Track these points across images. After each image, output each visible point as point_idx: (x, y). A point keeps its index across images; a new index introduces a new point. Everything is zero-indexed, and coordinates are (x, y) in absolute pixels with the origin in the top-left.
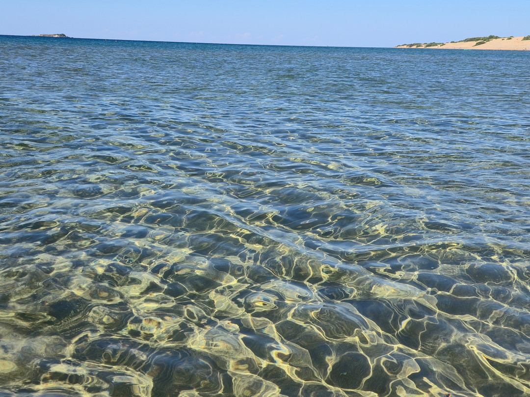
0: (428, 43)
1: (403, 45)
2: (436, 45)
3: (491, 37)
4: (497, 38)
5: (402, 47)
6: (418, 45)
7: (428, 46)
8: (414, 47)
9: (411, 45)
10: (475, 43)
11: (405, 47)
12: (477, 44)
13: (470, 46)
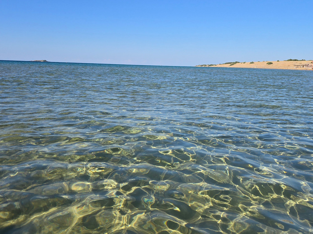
0: (210, 64)
1: (199, 65)
2: (213, 65)
3: (236, 62)
4: (239, 62)
5: (198, 66)
6: (205, 65)
7: (209, 66)
8: (204, 66)
9: (202, 65)
10: (230, 64)
11: (200, 66)
12: (231, 65)
13: (228, 66)
